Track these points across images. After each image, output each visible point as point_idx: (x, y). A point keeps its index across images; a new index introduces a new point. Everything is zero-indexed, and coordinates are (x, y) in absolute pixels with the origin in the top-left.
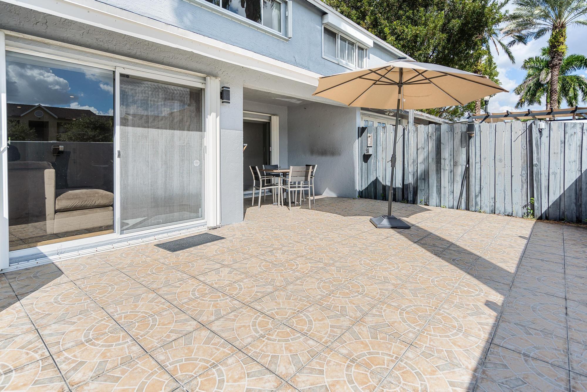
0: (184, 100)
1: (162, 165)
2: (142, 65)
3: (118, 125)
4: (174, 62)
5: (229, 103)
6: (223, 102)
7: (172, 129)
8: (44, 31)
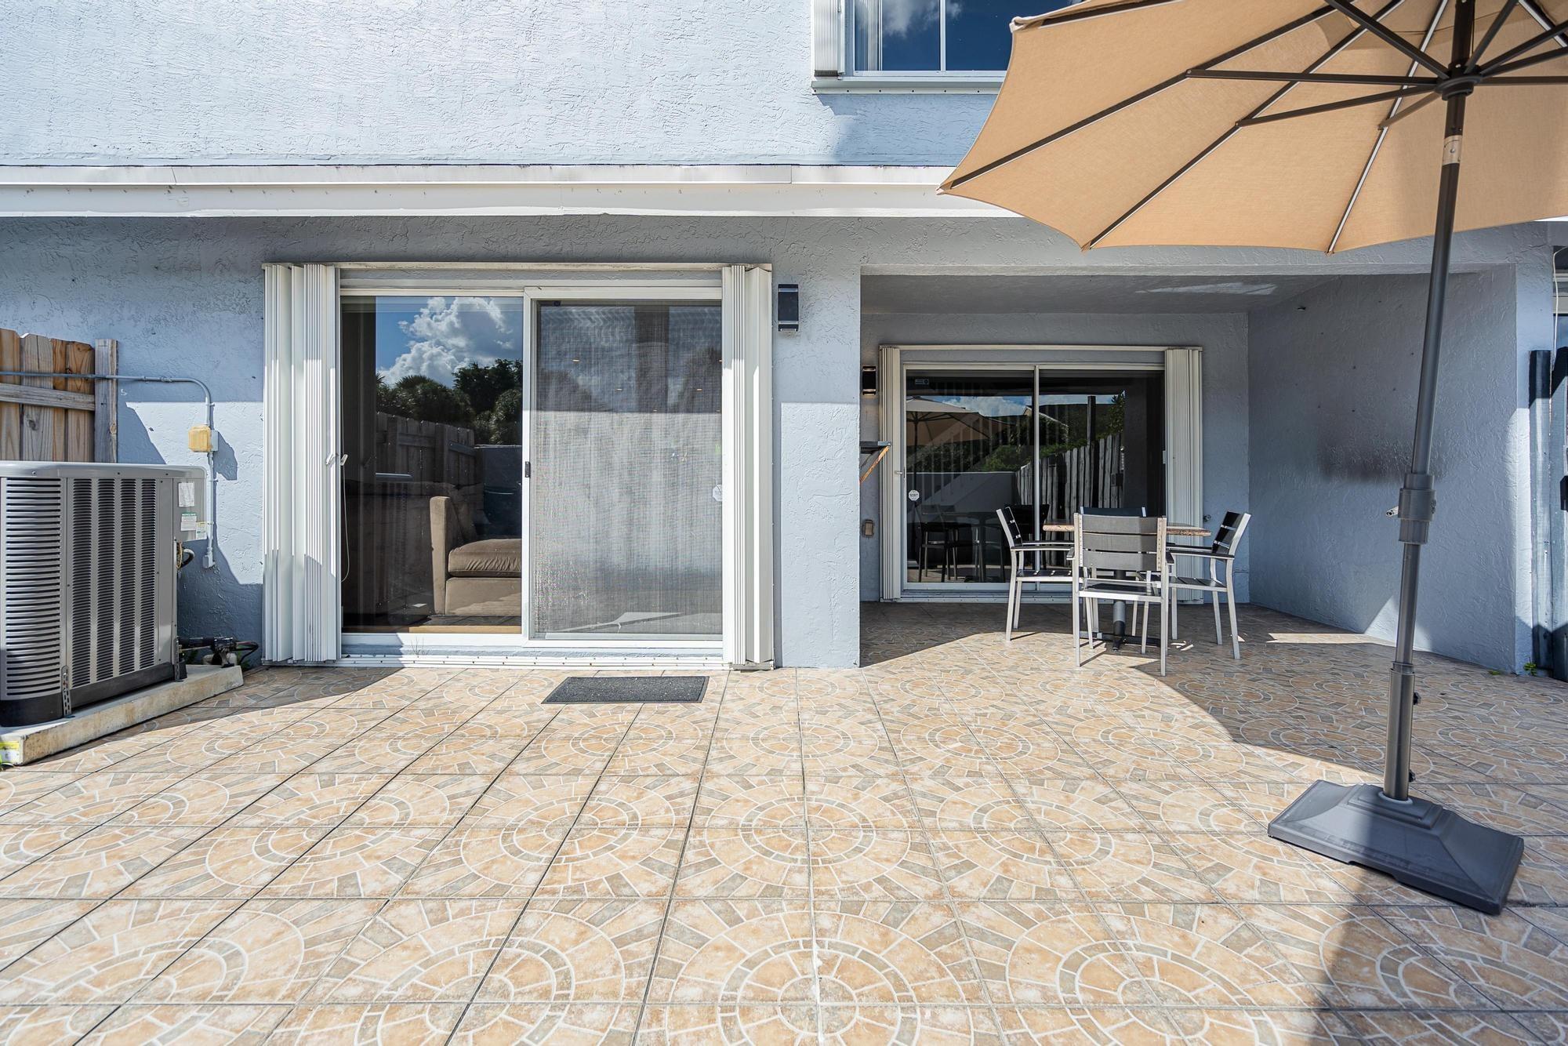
0: (679, 336)
1: (621, 495)
2: (573, 272)
3: (526, 409)
4: (649, 249)
5: (796, 327)
6: (781, 327)
7: (646, 412)
8: (403, 249)
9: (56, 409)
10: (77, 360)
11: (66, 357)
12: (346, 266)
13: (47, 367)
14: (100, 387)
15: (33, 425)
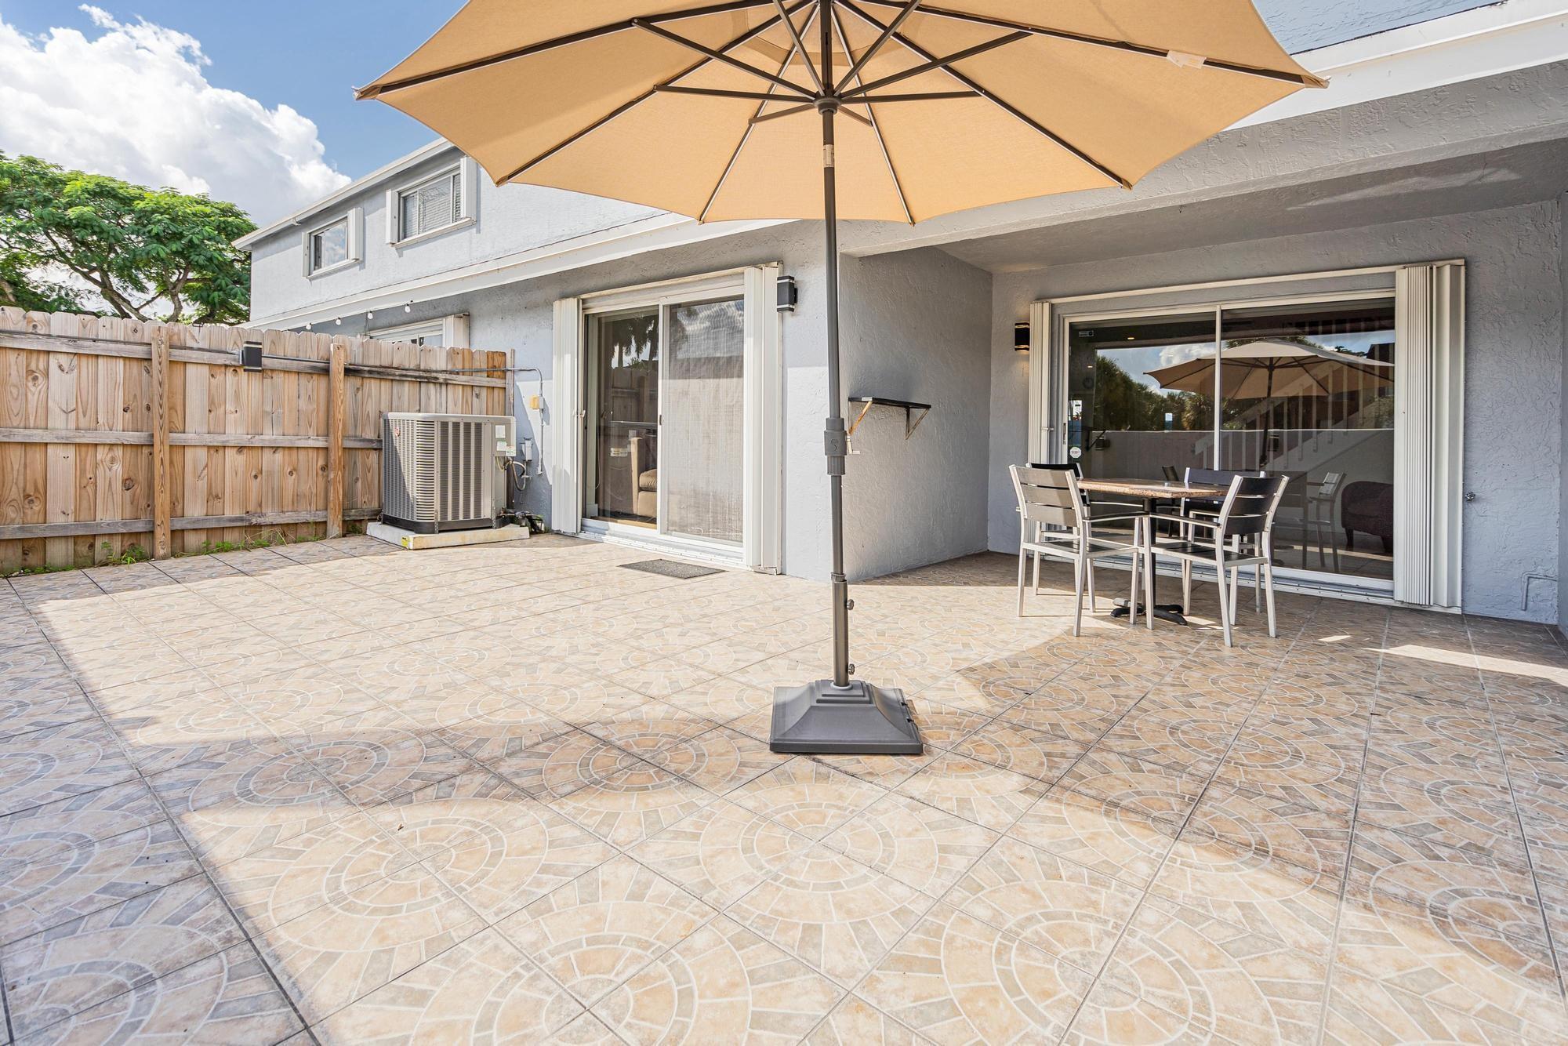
9: (488, 387)
10: (497, 361)
11: (493, 360)
12: (584, 296)
13: (484, 366)
14: (509, 374)
15: (477, 396)
